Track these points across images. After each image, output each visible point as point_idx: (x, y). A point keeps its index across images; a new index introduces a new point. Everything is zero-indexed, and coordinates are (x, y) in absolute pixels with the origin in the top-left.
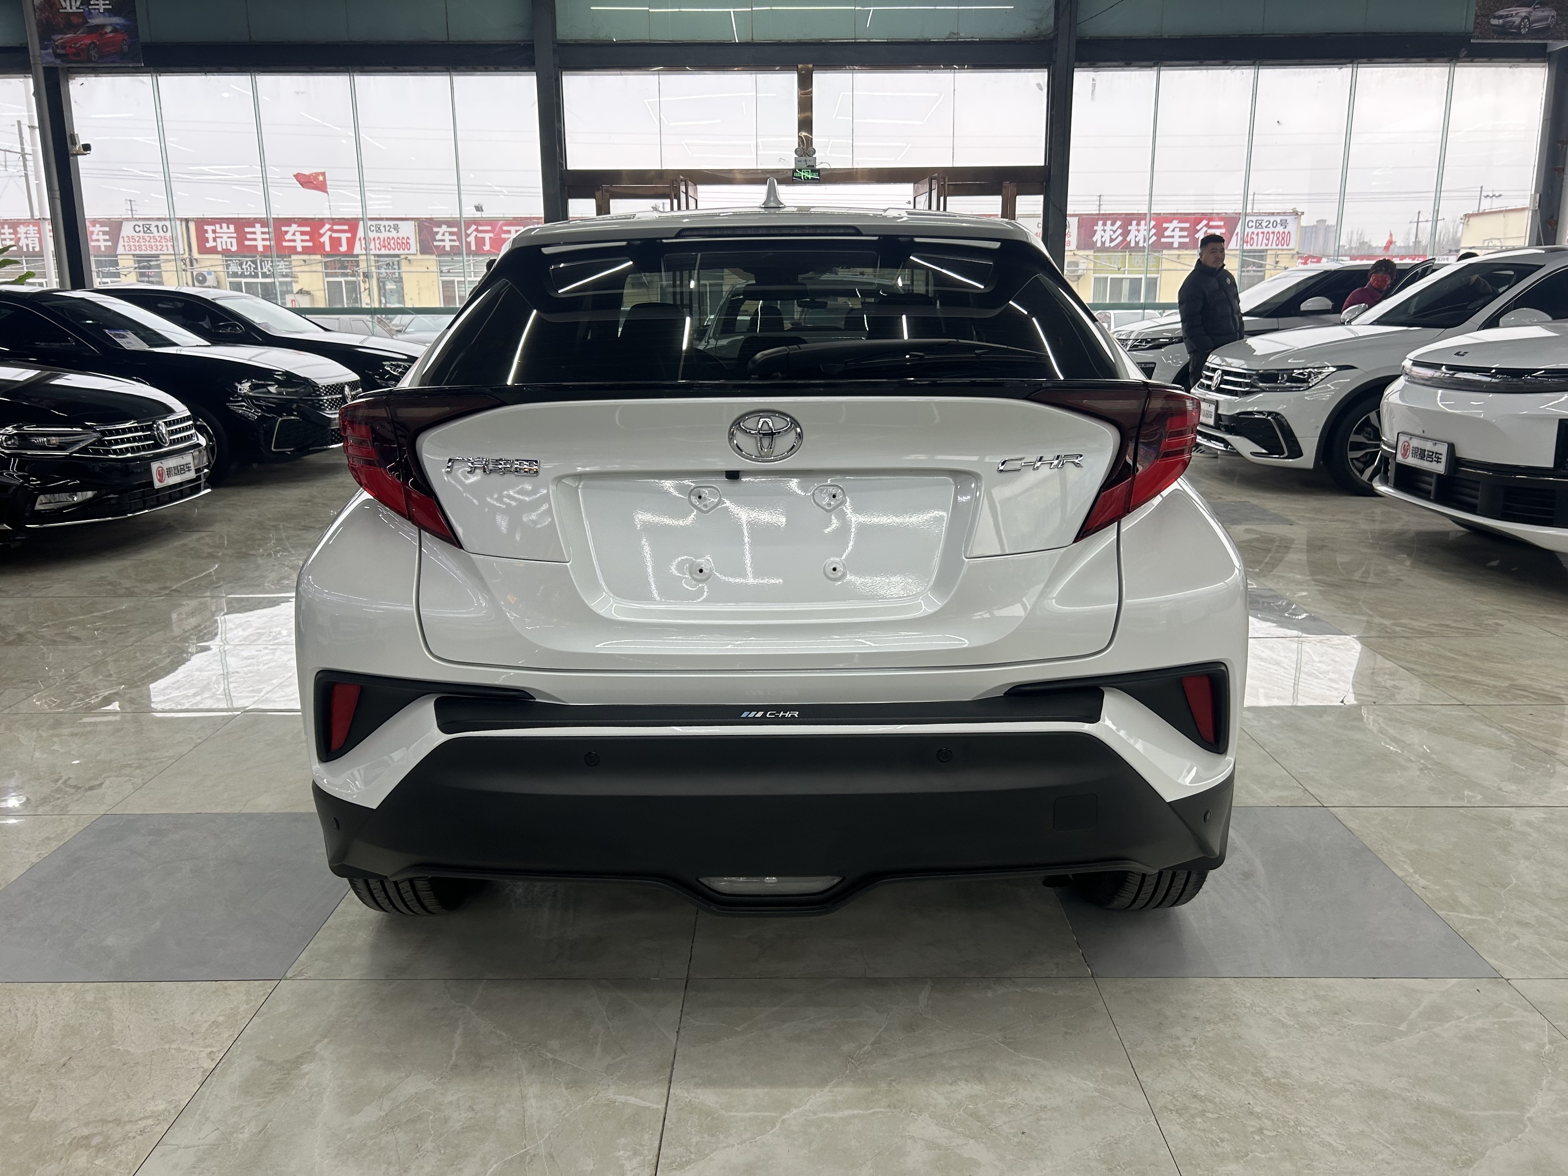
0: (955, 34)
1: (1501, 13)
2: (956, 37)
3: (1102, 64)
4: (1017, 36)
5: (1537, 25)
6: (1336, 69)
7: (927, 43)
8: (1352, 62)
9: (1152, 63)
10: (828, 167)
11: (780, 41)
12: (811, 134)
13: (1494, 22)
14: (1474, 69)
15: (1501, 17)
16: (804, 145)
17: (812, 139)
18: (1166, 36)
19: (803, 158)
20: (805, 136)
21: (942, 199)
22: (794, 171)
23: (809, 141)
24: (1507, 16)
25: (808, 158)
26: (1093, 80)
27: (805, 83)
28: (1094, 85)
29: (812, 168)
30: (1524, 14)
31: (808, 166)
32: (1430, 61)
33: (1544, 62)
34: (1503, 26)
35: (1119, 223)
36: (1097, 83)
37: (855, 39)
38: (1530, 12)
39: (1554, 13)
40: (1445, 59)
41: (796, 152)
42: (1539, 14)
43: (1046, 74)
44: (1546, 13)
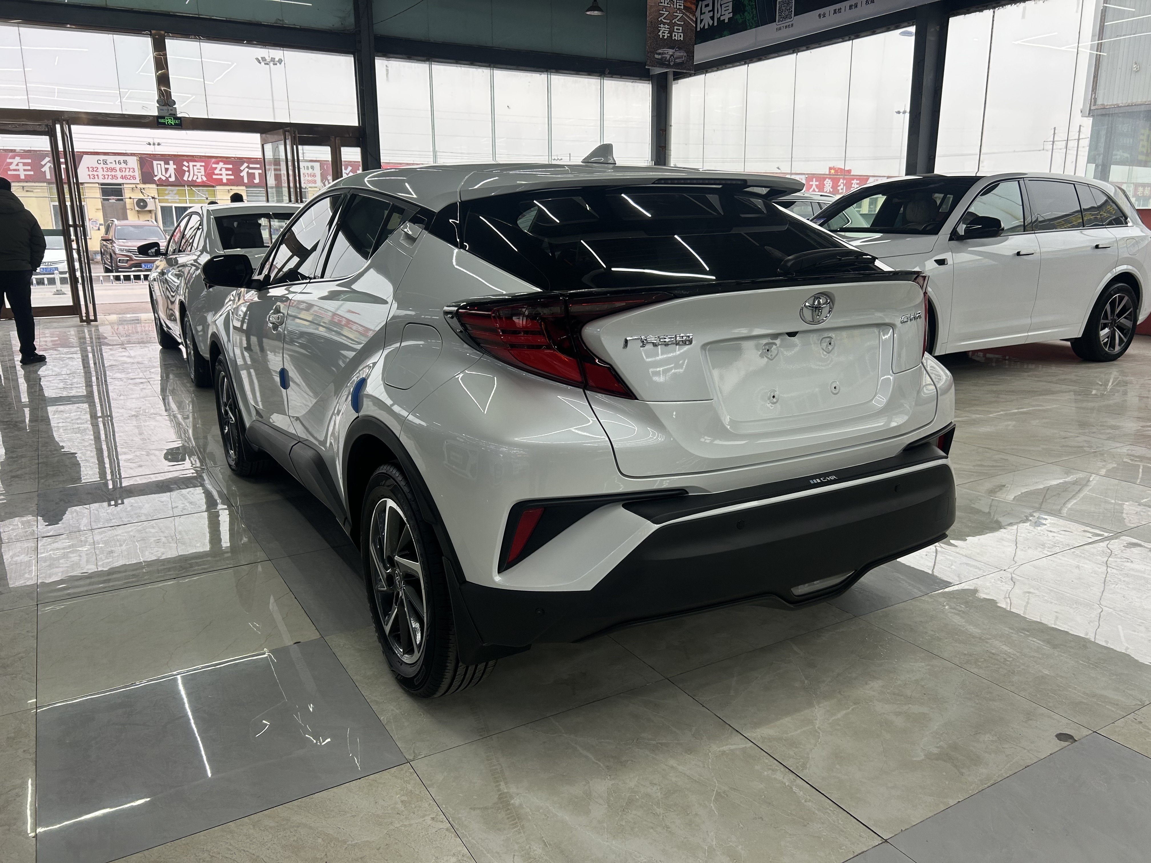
0: (281, 21)
1: (660, 51)
2: (281, 22)
3: (391, 55)
4: (328, 28)
5: (678, 61)
6: (538, 75)
7: (258, 25)
8: (547, 71)
9: (425, 58)
10: (187, 116)
11: (132, 9)
12: (170, 88)
13: (657, 56)
14: (613, 82)
15: (659, 54)
16: (164, 97)
17: (170, 92)
18: (432, 40)
19: (165, 108)
20: (164, 90)
21: (295, 147)
22: (158, 117)
23: (169, 94)
24: (663, 54)
25: (170, 108)
26: (386, 66)
27: (159, 47)
28: (387, 70)
29: (174, 116)
30: (671, 53)
31: (170, 114)
32: (589, 75)
33: (649, 80)
34: (661, 59)
35: (350, 168)
36: (389, 68)
37: (198, 15)
38: (674, 53)
39: (685, 54)
40: (598, 74)
41: (158, 102)
42: (678, 54)
43: (353, 58)
44: (682, 54)
